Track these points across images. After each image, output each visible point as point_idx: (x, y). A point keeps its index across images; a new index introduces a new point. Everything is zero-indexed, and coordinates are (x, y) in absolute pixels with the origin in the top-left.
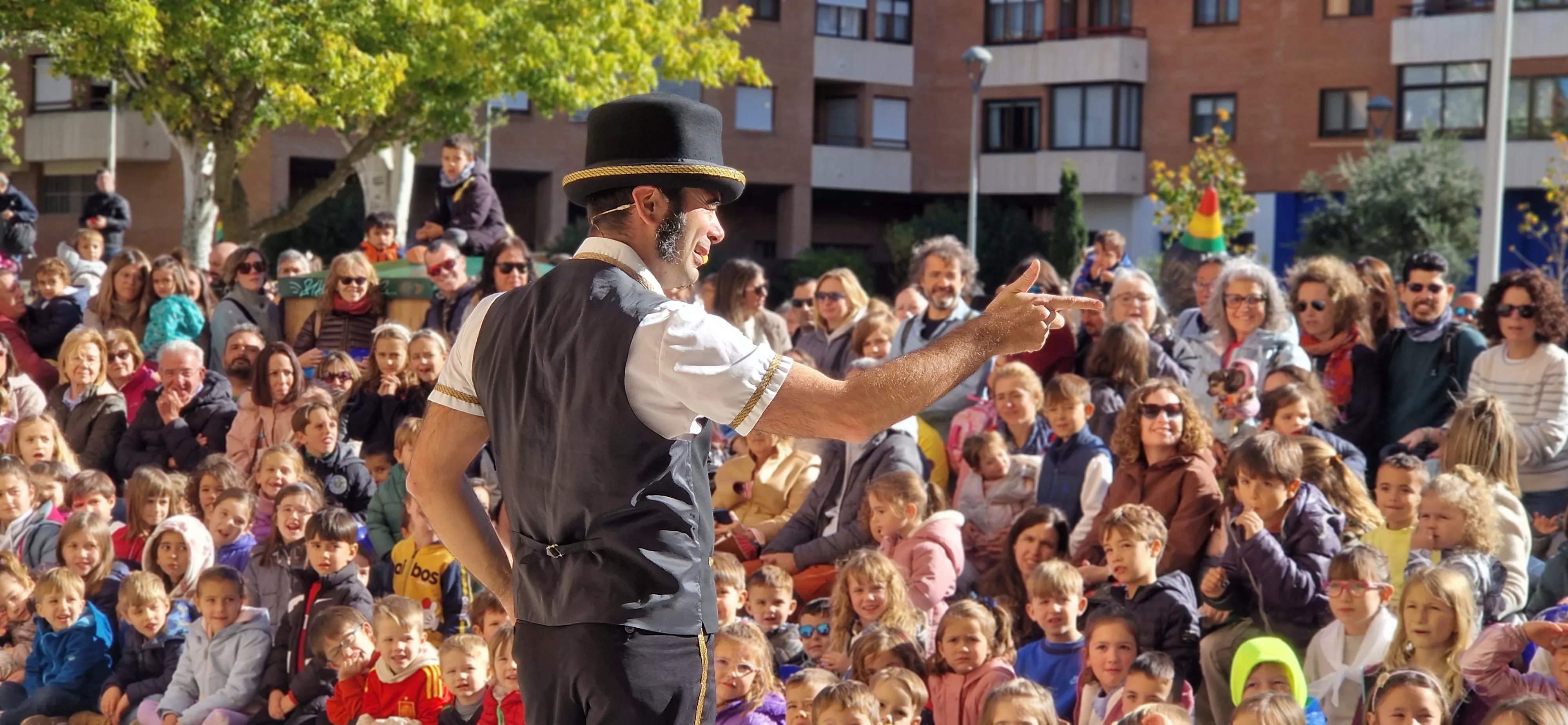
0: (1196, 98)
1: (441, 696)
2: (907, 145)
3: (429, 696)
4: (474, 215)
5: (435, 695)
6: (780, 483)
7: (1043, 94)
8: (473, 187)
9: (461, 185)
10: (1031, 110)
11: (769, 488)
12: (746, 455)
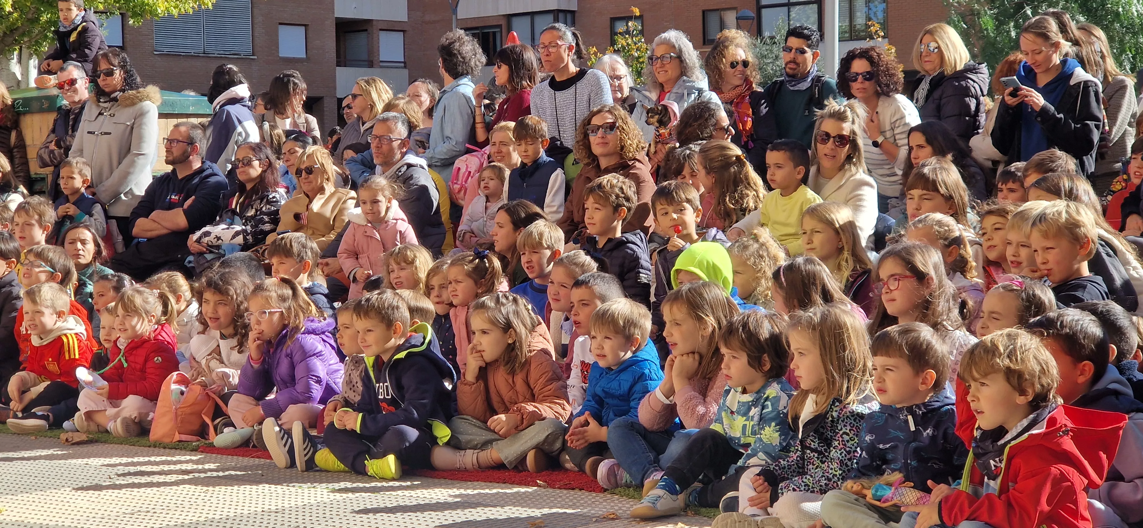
0: (614, 20)
1: (77, 357)
2: (406, 64)
3: (67, 358)
4: (87, 51)
5: (72, 357)
6: (328, 212)
7: (503, 22)
8: (85, 30)
9: (75, 29)
10: (494, 33)
11: (319, 215)
12: (302, 195)
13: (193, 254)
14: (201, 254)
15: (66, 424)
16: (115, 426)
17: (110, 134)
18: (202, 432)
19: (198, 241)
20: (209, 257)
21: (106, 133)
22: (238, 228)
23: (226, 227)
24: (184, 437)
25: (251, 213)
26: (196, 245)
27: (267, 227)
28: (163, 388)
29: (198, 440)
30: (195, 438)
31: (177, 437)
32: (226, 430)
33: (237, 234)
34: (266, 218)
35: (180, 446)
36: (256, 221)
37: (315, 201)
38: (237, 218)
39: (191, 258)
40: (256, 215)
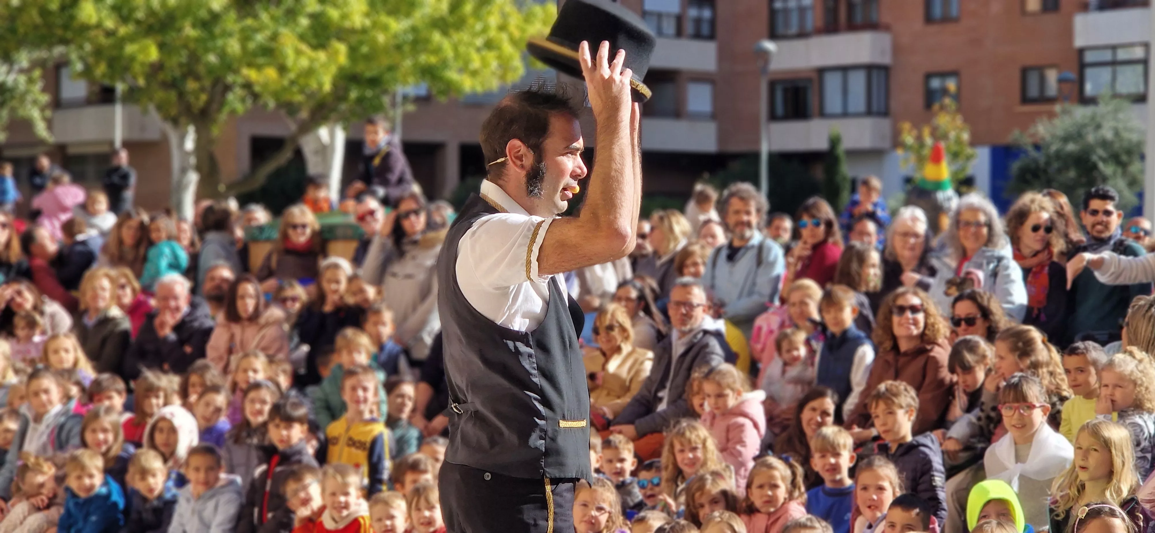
0: (929, 76)
2: (714, 116)
4: (389, 175)
7: (814, 76)
8: (388, 155)
9: (379, 153)
10: (805, 87)
11: (615, 376)
17: (412, 277)
21: (409, 277)
37: (611, 361)
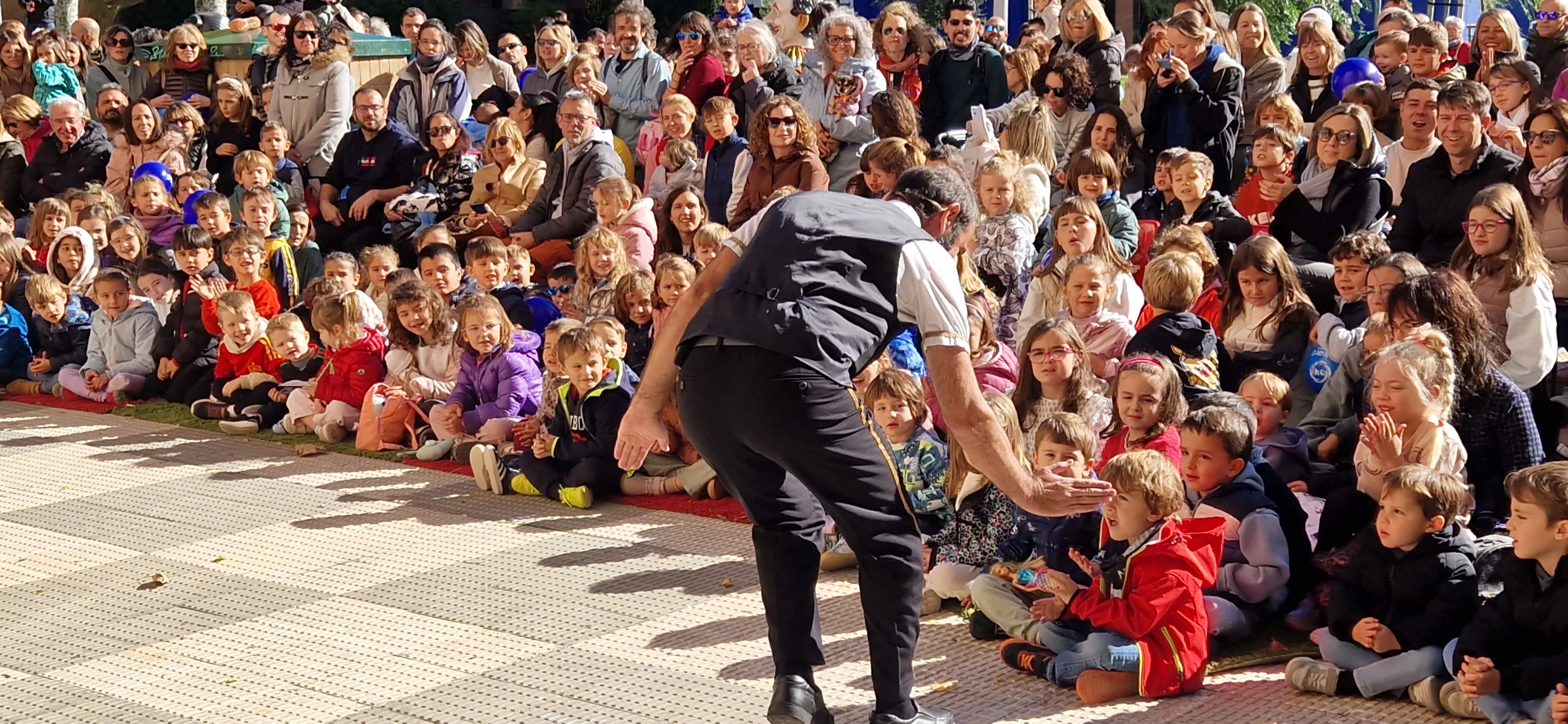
3: (271, 359)
6: (519, 183)
12: (494, 164)
13: (390, 222)
14: (398, 222)
15: (276, 428)
16: (323, 432)
17: (306, 97)
18: (404, 441)
19: (395, 209)
20: (405, 225)
21: (303, 97)
22: (432, 196)
23: (421, 195)
24: (388, 446)
25: (444, 180)
26: (392, 213)
27: (461, 195)
28: (365, 400)
29: (401, 450)
30: (398, 447)
31: (382, 446)
32: (428, 443)
33: (432, 202)
34: (459, 186)
35: (385, 456)
36: (449, 188)
37: (506, 172)
38: (431, 185)
39: (388, 226)
40: (449, 183)
